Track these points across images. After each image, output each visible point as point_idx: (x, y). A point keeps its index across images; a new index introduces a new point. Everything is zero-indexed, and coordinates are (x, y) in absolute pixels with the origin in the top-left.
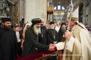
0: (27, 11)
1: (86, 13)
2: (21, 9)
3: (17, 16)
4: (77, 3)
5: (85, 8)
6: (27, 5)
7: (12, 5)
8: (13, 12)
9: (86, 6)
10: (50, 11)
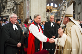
0: (31, 9)
1: (78, 10)
2: (26, 8)
3: (22, 14)
4: (70, 1)
5: (77, 6)
6: (31, 4)
7: (17, 4)
8: (18, 10)
9: (78, 4)
10: (49, 10)
